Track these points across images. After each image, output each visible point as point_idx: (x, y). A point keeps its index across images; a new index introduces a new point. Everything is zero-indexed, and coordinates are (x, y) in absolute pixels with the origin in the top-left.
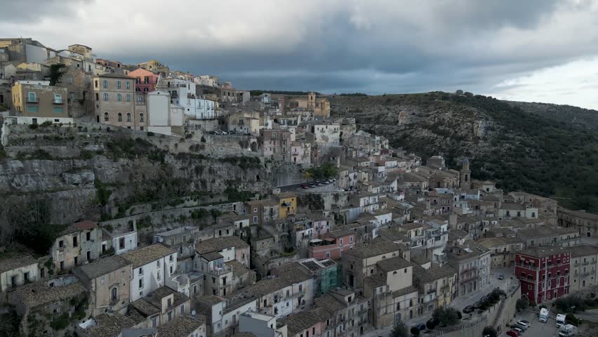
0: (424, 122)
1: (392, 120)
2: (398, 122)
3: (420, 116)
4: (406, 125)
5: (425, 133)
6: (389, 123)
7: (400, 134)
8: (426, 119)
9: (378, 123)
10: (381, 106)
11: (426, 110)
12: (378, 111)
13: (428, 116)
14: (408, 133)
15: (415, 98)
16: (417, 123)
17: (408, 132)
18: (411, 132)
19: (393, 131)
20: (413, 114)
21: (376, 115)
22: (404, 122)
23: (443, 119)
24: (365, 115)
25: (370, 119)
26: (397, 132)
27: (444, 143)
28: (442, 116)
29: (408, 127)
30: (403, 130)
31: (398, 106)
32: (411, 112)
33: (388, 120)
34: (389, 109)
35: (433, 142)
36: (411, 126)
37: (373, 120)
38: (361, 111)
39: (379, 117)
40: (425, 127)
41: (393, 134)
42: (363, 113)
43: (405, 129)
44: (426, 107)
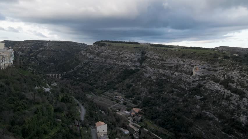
0: (214, 75)
1: (188, 70)
2: (192, 73)
3: (209, 70)
4: (199, 76)
5: (217, 87)
6: (186, 73)
7: (196, 84)
8: (215, 73)
9: (177, 71)
10: (178, 59)
11: (213, 65)
12: (176, 62)
13: (216, 71)
14: (202, 84)
15: (203, 56)
16: (207, 76)
17: (202, 82)
18: (205, 83)
19: (190, 81)
20: (204, 68)
21: (175, 64)
22: (198, 74)
23: (232, 77)
24: (168, 64)
25: (171, 67)
26: (194, 81)
27: (241, 102)
28: (229, 73)
29: (201, 79)
30: (197, 81)
31: (190, 60)
32: (203, 67)
33: (185, 69)
34: (184, 62)
35: (228, 99)
36: (203, 77)
37: (173, 68)
38: (165, 61)
39: (177, 67)
40: (216, 81)
41: (190, 83)
42: (167, 62)
43: (199, 80)
44: (213, 63)
